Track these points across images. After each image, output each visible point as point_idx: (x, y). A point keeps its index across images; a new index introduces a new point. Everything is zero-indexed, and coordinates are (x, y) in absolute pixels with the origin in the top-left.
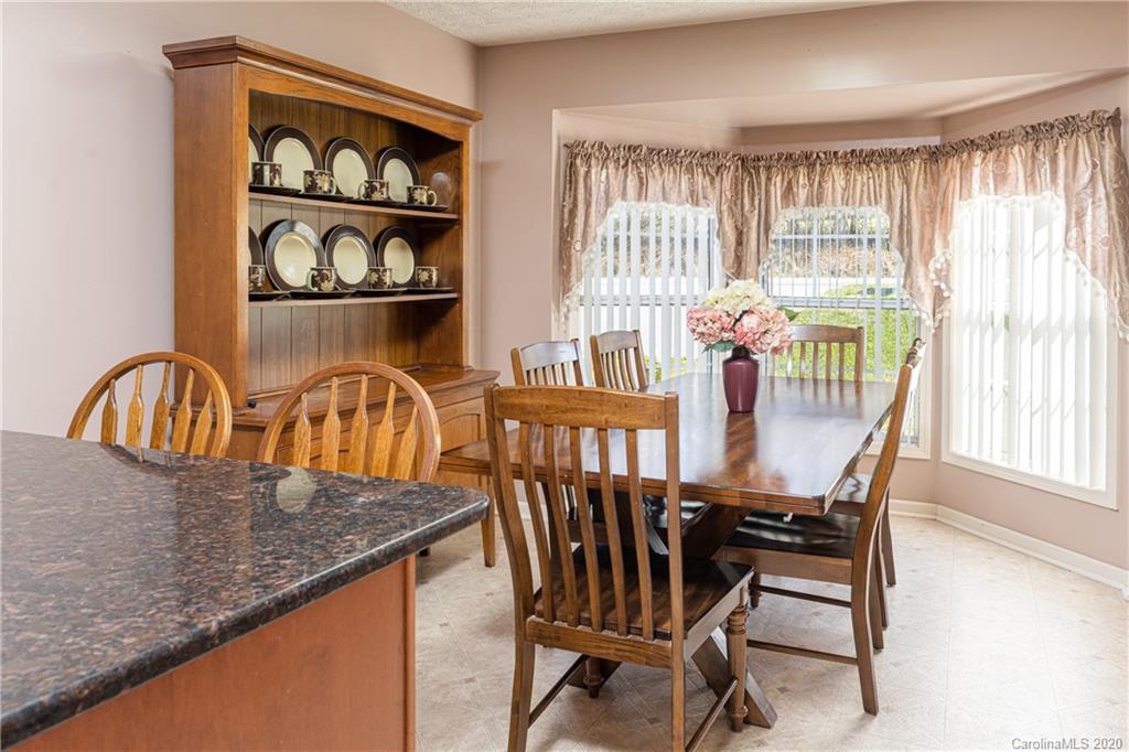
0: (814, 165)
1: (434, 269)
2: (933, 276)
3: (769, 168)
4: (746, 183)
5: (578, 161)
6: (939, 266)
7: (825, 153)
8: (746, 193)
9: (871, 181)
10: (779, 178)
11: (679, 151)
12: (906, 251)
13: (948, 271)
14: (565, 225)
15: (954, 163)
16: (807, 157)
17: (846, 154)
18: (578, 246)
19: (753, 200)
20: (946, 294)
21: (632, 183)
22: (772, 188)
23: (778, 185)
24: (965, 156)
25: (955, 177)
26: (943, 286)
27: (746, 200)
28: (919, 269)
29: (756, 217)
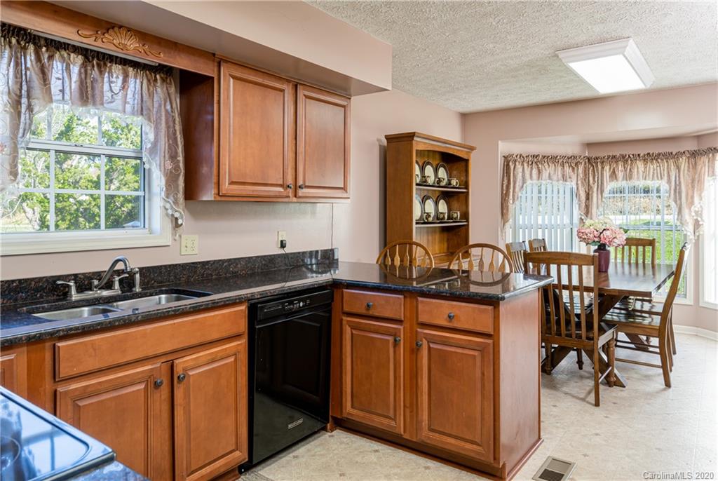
0: (627, 161)
1: (459, 213)
2: (693, 214)
3: (602, 163)
4: (590, 171)
5: (511, 163)
6: (697, 209)
7: (633, 155)
8: (590, 175)
9: (658, 168)
10: (608, 167)
11: (557, 157)
12: (678, 202)
13: (702, 211)
14: (504, 192)
15: (705, 159)
16: (623, 157)
17: (644, 155)
18: (511, 202)
19: (594, 178)
20: (701, 223)
21: (535, 171)
22: (605, 172)
23: (608, 170)
24: (711, 155)
25: (705, 165)
26: (699, 219)
27: (591, 179)
28: (686, 211)
29: (596, 187)
